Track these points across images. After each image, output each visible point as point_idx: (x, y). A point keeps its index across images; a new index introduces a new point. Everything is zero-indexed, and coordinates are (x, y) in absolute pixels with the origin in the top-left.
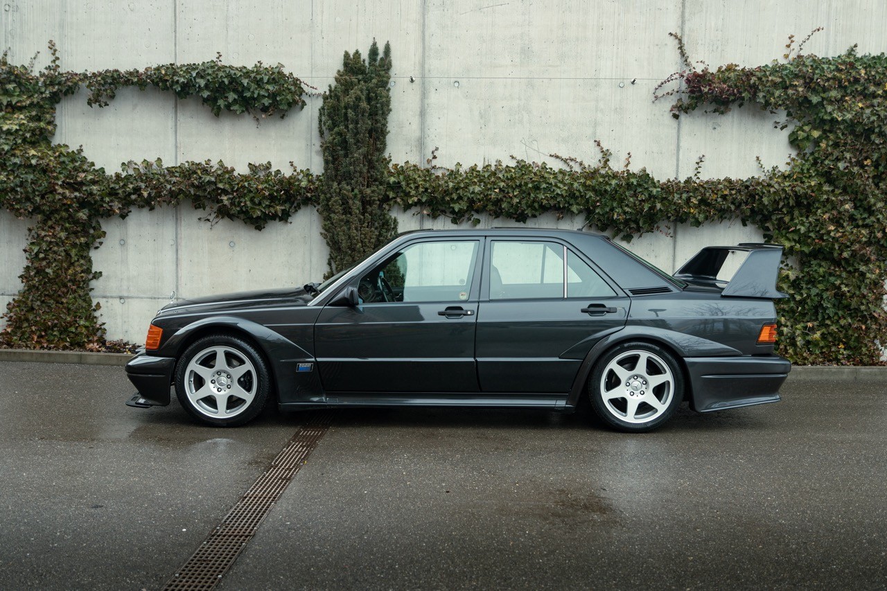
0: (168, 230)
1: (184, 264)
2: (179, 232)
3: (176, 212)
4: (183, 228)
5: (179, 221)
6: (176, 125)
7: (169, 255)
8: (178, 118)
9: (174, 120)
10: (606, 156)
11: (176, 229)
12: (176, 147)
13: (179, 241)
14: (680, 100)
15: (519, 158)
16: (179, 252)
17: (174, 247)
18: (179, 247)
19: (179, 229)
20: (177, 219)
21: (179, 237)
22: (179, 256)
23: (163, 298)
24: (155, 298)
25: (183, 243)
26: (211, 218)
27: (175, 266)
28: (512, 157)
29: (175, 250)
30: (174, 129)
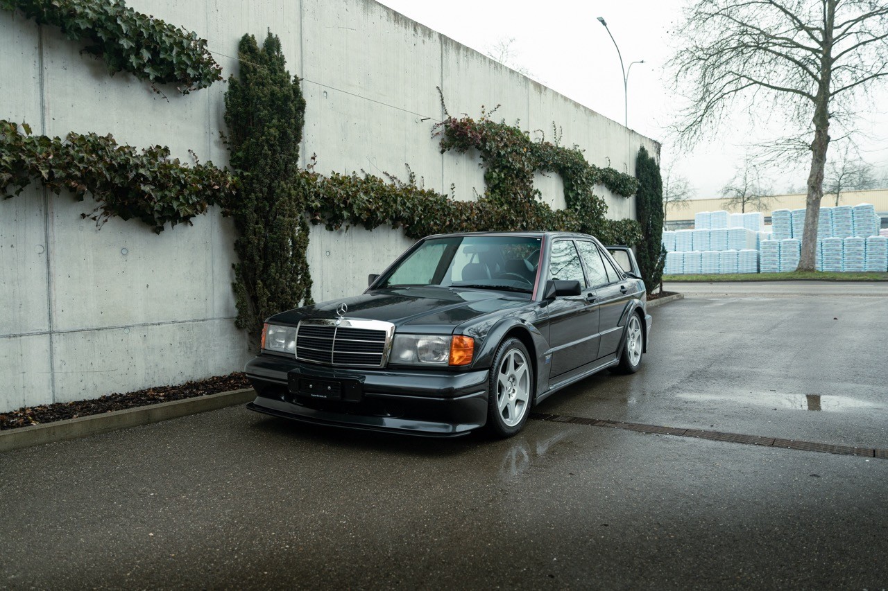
0: (33, 232)
1: (59, 282)
2: (51, 234)
3: (46, 205)
4: (56, 229)
5: (50, 218)
6: (41, 75)
7: (36, 268)
8: (45, 66)
9: (37, 65)
10: (412, 177)
11: (46, 229)
12: (43, 107)
13: (51, 247)
14: (443, 139)
15: (367, 172)
16: (52, 264)
17: (44, 256)
18: (51, 256)
19: (50, 229)
20: (46, 214)
21: (51, 240)
22: (52, 270)
23: (29, 335)
24: (15, 336)
25: (57, 250)
26: (97, 214)
27: (46, 285)
28: (363, 171)
29: (45, 260)
30: (37, 80)
